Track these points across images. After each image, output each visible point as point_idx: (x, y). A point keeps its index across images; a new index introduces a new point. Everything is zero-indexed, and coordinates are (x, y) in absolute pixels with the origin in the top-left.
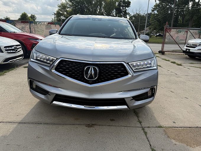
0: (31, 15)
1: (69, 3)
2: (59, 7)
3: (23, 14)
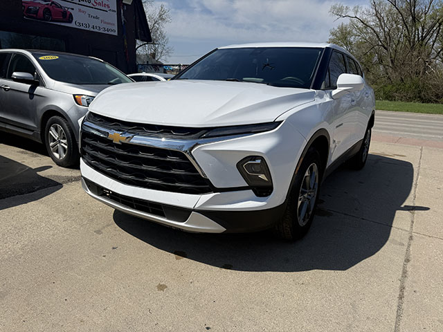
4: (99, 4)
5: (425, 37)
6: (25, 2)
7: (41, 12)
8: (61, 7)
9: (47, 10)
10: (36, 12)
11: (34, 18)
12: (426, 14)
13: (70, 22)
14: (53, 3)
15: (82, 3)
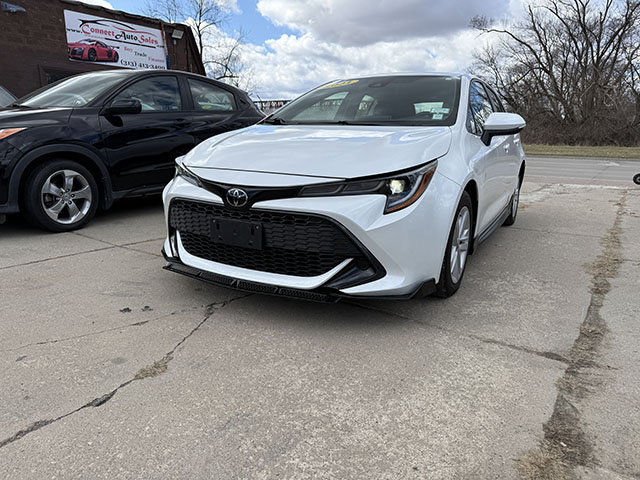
4: (147, 40)
5: (603, 54)
6: (71, 44)
7: (86, 53)
8: (106, 46)
9: (92, 50)
10: (82, 53)
11: (79, 59)
12: (602, 23)
13: (116, 61)
14: (98, 42)
15: (127, 40)
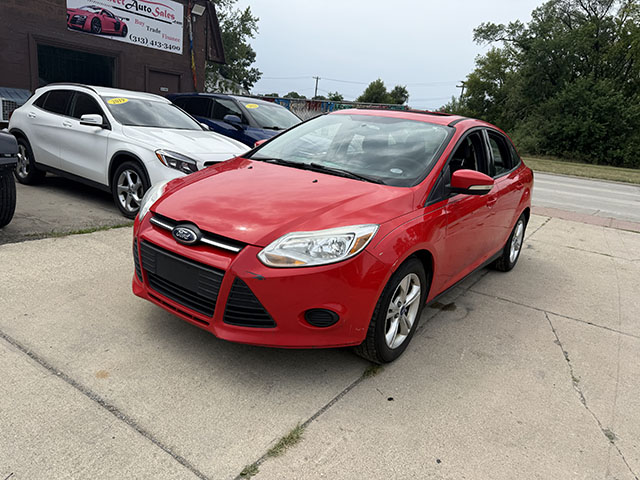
0: (396, 88)
1: (516, 50)
2: (480, 62)
3: (372, 86)
4: (162, 14)
6: (70, 10)
7: (89, 22)
8: (114, 17)
9: (96, 21)
10: (83, 22)
11: (79, 29)
13: (124, 36)
14: (104, 11)
15: (139, 12)
